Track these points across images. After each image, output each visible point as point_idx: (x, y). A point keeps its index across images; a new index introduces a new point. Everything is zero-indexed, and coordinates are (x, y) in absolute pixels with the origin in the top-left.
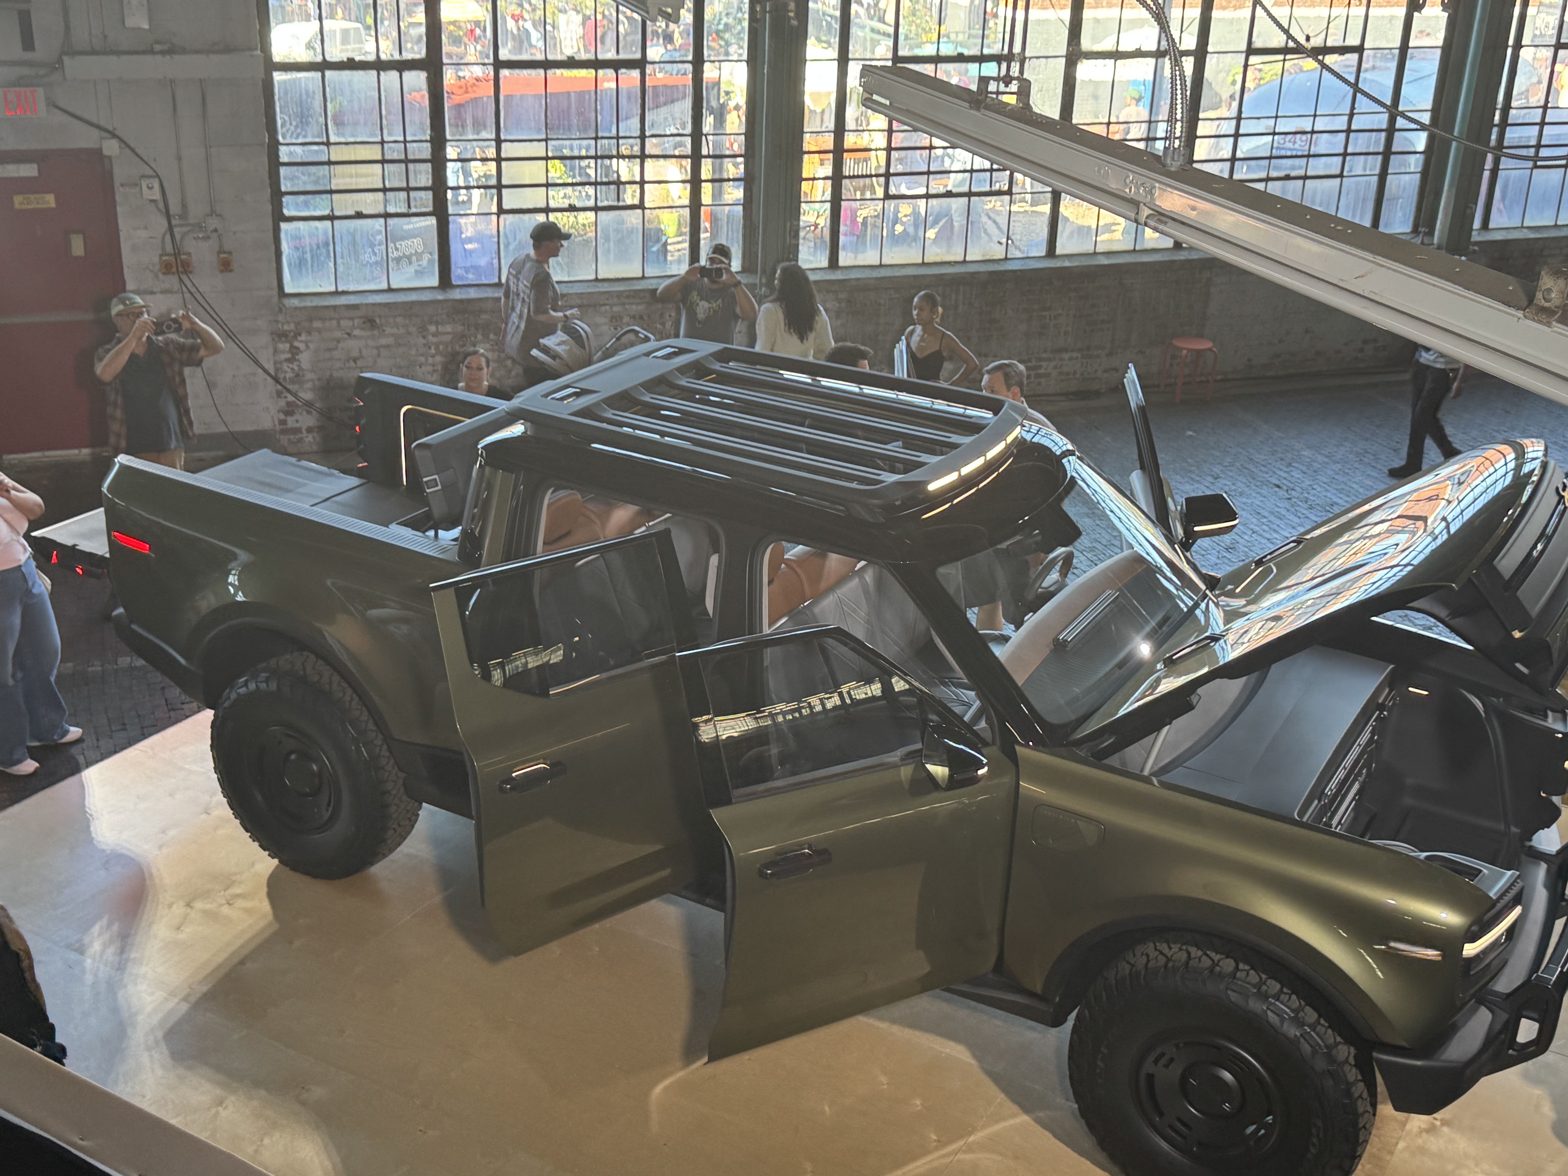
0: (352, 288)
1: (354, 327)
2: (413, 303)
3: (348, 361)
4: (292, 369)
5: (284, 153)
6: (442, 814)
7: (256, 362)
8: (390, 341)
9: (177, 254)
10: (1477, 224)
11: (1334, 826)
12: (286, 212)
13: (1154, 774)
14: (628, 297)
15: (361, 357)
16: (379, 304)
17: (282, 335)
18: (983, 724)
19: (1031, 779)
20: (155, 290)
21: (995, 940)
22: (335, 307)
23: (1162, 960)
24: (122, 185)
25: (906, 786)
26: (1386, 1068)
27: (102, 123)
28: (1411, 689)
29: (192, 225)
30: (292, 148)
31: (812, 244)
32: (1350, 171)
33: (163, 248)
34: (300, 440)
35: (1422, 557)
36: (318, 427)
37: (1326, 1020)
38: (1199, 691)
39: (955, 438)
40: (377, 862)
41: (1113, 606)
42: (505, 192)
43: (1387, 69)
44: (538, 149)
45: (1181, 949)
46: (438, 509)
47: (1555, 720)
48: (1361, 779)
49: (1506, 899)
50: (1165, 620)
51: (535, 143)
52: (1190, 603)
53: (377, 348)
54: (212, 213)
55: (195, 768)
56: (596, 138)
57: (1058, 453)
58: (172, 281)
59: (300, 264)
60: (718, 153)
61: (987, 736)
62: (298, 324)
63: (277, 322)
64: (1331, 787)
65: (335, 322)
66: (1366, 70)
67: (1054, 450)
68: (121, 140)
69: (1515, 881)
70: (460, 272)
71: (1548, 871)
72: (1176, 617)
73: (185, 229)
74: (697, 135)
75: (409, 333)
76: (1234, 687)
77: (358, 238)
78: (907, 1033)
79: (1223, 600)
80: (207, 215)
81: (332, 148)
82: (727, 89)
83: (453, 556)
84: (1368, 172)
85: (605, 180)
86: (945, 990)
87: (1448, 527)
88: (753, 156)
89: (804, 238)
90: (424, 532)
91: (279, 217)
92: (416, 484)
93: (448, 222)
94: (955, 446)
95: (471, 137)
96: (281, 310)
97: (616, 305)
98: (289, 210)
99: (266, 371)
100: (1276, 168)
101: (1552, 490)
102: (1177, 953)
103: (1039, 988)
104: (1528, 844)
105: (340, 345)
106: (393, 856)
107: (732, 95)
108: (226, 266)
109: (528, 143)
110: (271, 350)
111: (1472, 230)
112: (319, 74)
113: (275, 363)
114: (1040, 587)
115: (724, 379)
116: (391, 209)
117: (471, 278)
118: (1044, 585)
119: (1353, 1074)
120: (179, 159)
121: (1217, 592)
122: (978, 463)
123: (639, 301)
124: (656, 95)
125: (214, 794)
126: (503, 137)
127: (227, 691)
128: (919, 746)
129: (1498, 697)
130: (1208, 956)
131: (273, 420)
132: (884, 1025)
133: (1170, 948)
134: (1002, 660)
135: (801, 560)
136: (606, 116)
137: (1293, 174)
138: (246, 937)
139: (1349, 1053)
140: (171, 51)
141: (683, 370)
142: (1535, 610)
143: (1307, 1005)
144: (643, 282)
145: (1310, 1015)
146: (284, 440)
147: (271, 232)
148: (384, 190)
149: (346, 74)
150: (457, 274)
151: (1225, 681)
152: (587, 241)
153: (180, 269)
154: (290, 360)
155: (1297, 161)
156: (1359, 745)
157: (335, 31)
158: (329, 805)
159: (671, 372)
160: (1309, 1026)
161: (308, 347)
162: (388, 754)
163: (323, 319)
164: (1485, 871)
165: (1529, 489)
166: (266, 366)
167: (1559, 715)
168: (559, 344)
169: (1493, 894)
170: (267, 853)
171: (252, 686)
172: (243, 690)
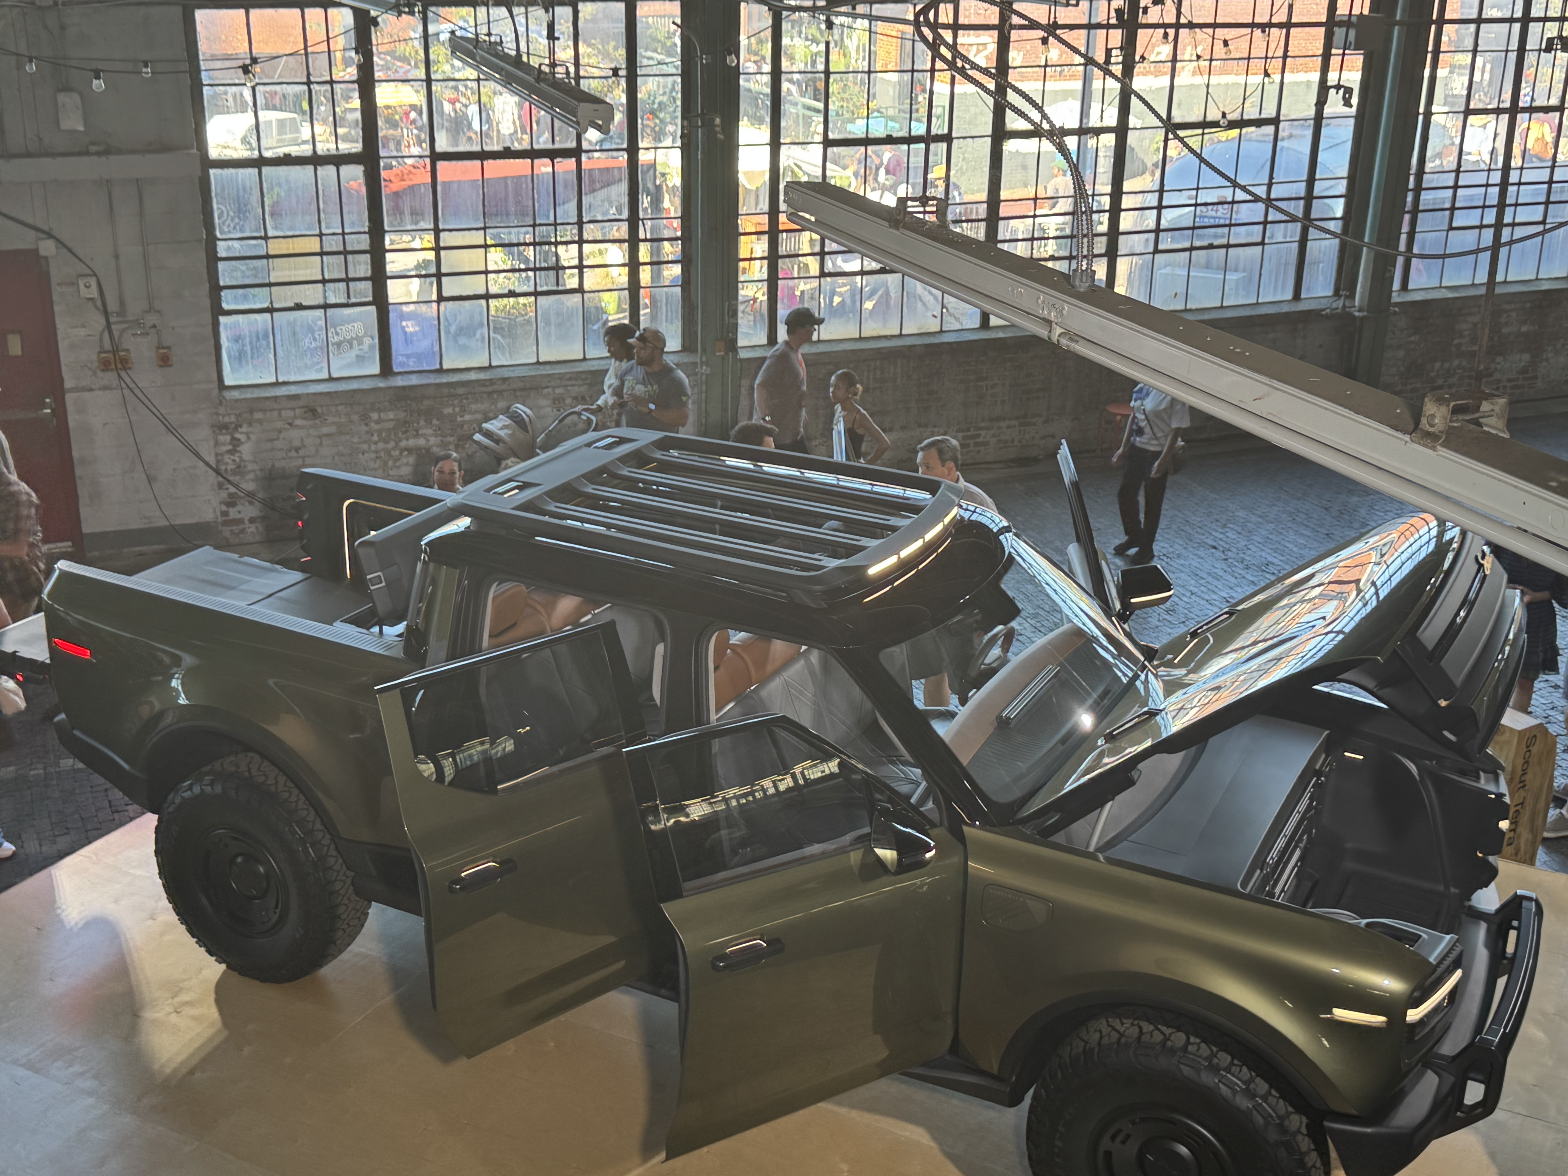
0: (293, 378)
1: (295, 417)
2: (355, 391)
3: (290, 450)
4: (234, 461)
5: (222, 249)
6: (392, 912)
7: (197, 455)
8: (332, 429)
9: (115, 351)
10: (1396, 285)
11: (1277, 895)
12: (225, 306)
13: (1098, 850)
14: (570, 379)
15: (304, 446)
16: (321, 393)
17: (222, 428)
18: (930, 805)
19: (979, 859)
20: (93, 387)
21: (950, 1021)
22: (276, 398)
23: (1115, 1036)
24: (59, 284)
25: (856, 871)
26: (1339, 1137)
27: (39, 224)
28: (1346, 754)
29: (129, 322)
30: (230, 243)
31: (752, 318)
32: (1272, 237)
33: (101, 346)
34: (243, 531)
35: (1352, 624)
36: (260, 517)
37: (1277, 1091)
38: (1140, 766)
39: (894, 521)
40: (327, 963)
41: (1054, 681)
42: (444, 280)
43: (1304, 136)
44: (477, 238)
45: (1132, 1024)
46: (383, 606)
47: (1487, 781)
48: (1302, 845)
49: (1446, 963)
50: (1106, 693)
51: (474, 232)
52: (1130, 674)
53: (320, 437)
54: (151, 309)
55: (139, 872)
56: (534, 226)
57: (995, 530)
58: (110, 377)
59: (240, 358)
60: (655, 236)
61: (935, 817)
62: (238, 416)
63: (217, 414)
64: (1273, 856)
65: (276, 413)
66: (1283, 140)
67: (991, 527)
68: (58, 240)
69: (1454, 945)
70: (400, 358)
71: (1488, 930)
72: (1116, 690)
73: (124, 326)
74: (634, 221)
75: (351, 421)
76: (1173, 761)
77: (298, 329)
78: (867, 1118)
79: (1162, 671)
80: (146, 312)
81: (270, 241)
82: (663, 171)
83: (398, 652)
84: (1288, 239)
85: (544, 265)
86: (902, 1074)
87: (1377, 593)
88: (690, 239)
89: (743, 312)
90: (368, 629)
91: (218, 311)
92: (359, 580)
93: (388, 312)
94: (894, 529)
95: (409, 227)
96: (221, 403)
97: (558, 387)
98: (228, 303)
99: (207, 464)
100: (1200, 237)
101: (1471, 558)
102: (1128, 1028)
103: (995, 1070)
104: (1467, 904)
105: (282, 436)
106: (345, 956)
107: (668, 177)
108: (165, 361)
109: (466, 232)
110: (212, 443)
111: (1392, 291)
112: (256, 170)
113: (217, 455)
114: (983, 663)
115: (665, 467)
116: (332, 300)
117: (412, 365)
118: (987, 661)
119: (1305, 1144)
120: (117, 257)
121: (1155, 663)
122: (917, 545)
123: (580, 382)
124: (592, 181)
125: (160, 899)
126: (441, 227)
127: (171, 795)
128: (867, 830)
129: (1431, 761)
130: (1159, 1030)
131: (215, 511)
132: (843, 1111)
133: (1123, 1024)
134: (947, 740)
135: (745, 646)
136: (544, 201)
137: (1216, 242)
138: (196, 1045)
139: (1301, 1123)
140: (107, 151)
141: (624, 459)
142: (1458, 681)
143: (1257, 1076)
144: (584, 364)
145: (1262, 1086)
146: (226, 531)
147: (210, 327)
148: (324, 281)
149: (282, 170)
150: (398, 362)
151: (1165, 756)
152: (528, 322)
153: (119, 366)
154: (231, 452)
155: (1219, 230)
156: (1299, 812)
157: (271, 122)
158: (276, 907)
159: (612, 462)
160: (1261, 1097)
161: (249, 438)
162: (335, 853)
163: (264, 411)
164: (1424, 936)
165: (1450, 556)
166: (207, 458)
167: (1491, 776)
168: (501, 429)
169: (1432, 959)
170: (214, 958)
171: (197, 790)
172: (187, 795)
